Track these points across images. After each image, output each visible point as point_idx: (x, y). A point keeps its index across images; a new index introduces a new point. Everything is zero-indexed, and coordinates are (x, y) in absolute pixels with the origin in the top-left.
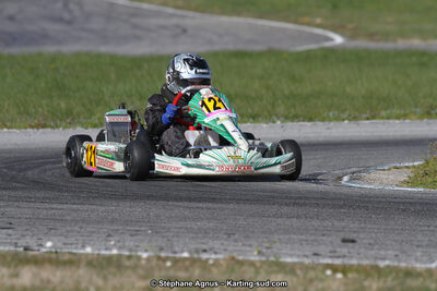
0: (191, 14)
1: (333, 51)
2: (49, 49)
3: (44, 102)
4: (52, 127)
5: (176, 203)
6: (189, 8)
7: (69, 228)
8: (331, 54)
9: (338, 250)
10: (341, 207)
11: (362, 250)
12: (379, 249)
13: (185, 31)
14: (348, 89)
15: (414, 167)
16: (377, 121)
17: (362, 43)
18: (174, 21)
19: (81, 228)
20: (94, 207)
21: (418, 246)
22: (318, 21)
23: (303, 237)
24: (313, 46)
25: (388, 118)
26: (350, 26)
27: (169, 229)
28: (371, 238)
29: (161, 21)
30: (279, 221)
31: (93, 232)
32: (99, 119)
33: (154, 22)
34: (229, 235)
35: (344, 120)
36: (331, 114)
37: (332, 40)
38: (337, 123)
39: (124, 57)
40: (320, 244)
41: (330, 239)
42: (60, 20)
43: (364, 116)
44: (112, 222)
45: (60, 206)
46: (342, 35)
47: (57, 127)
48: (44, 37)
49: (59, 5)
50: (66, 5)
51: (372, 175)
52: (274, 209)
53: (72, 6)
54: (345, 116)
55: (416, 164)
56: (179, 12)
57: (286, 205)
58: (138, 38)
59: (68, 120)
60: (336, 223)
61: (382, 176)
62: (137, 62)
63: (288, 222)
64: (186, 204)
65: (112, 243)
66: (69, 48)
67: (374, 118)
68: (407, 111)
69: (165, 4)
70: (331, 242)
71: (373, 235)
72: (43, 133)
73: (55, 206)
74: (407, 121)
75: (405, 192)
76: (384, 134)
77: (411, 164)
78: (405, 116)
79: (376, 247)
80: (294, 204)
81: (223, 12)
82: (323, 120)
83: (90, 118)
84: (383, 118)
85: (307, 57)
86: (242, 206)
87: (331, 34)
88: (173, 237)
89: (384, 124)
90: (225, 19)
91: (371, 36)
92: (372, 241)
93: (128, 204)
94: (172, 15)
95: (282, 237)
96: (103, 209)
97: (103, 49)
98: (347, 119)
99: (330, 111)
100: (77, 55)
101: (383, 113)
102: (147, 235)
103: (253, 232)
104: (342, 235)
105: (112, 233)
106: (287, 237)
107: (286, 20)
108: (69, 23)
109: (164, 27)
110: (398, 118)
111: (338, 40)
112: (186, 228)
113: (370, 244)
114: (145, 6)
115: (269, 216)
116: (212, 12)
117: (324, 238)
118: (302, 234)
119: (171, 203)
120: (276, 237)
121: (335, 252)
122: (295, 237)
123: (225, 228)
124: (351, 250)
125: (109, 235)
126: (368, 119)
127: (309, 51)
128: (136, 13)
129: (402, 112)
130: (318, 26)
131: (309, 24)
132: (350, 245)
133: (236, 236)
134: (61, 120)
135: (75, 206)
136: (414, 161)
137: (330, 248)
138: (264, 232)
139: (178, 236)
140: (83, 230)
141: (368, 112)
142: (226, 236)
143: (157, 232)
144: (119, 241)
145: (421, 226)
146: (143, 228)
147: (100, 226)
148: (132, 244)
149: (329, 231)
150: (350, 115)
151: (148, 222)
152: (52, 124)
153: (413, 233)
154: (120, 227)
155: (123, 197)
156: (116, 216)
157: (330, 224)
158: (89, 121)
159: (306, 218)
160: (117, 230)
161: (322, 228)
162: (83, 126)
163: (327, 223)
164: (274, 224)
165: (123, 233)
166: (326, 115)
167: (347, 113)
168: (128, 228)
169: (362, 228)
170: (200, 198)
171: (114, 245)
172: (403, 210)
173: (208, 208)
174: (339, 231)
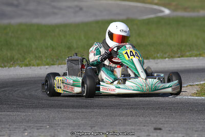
1: (163, 18)
2: (5, 22)
4: (2, 67)
5: (65, 110)
7: (3, 126)
8: (162, 21)
9: (151, 134)
10: (157, 109)
11: (164, 134)
12: (174, 133)
13: (81, 9)
14: (170, 40)
15: (200, 84)
17: (180, 14)
19: (10, 126)
20: (20, 113)
21: (196, 131)
23: (133, 127)
24: (152, 16)
25: (191, 57)
26: (174, 3)
27: (59, 125)
28: (171, 127)
30: (121, 118)
31: (16, 128)
32: (29, 61)
34: (92, 127)
35: (166, 58)
36: (158, 55)
37: (162, 12)
38: (162, 60)
40: (141, 131)
41: (148, 128)
42: (11, 5)
43: (177, 56)
44: (28, 121)
46: (169, 8)
47: (5, 66)
52: (119, 112)
54: (166, 56)
55: (201, 83)
57: (126, 109)
58: (55, 14)
59: (11, 63)
60: (152, 119)
62: (53, 28)
63: (126, 119)
64: (71, 110)
65: (26, 134)
66: (15, 21)
67: (182, 56)
68: (201, 52)
70: (148, 130)
71: (172, 125)
74: (201, 58)
75: (194, 99)
76: (188, 66)
77: (199, 83)
78: (200, 55)
79: (173, 132)
80: (131, 108)
82: (154, 58)
83: (24, 61)
84: (187, 56)
85: (148, 22)
86: (102, 110)
87: (163, 9)
88: (61, 129)
89: (188, 60)
91: (185, 9)
92: (170, 129)
95: (121, 128)
96: (24, 114)
97: (35, 21)
98: (169, 58)
99: (158, 53)
100: (20, 24)
101: (188, 54)
102: (46, 129)
103: (106, 125)
104: (155, 126)
105: (27, 128)
106: (124, 127)
108: (17, 6)
109: (69, 7)
110: (196, 56)
111: (167, 12)
112: (69, 124)
113: (169, 130)
115: (116, 116)
117: (144, 128)
118: (132, 126)
119: (62, 109)
120: (118, 127)
121: (149, 135)
122: (128, 127)
123: (90, 123)
124: (159, 135)
125: (25, 130)
126: (179, 57)
127: (149, 19)
129: (198, 53)
130: (156, 4)
131: (151, 3)
132: (158, 131)
133: (96, 128)
134: (7, 63)
135: (8, 113)
136: (200, 81)
137: (147, 134)
138: (112, 125)
139: (63, 129)
140: (11, 127)
141: (179, 53)
142: (90, 128)
143: (52, 127)
144: (30, 133)
145: (199, 119)
146: (44, 125)
147: (21, 124)
148: (37, 134)
149: (148, 123)
150: (169, 55)
151: (48, 121)
152: (2, 65)
153: (195, 123)
154: (32, 125)
155: (36, 107)
156: (31, 118)
157: (149, 119)
158: (23, 63)
159: (136, 116)
160: (30, 126)
161: (144, 122)
162: (19, 66)
163: (147, 119)
164: (118, 120)
165: (33, 128)
166: (156, 55)
167: (168, 54)
168: (36, 125)
169: (167, 121)
170: (80, 106)
171: (27, 135)
172: (191, 110)
173: (83, 112)
174: (154, 123)
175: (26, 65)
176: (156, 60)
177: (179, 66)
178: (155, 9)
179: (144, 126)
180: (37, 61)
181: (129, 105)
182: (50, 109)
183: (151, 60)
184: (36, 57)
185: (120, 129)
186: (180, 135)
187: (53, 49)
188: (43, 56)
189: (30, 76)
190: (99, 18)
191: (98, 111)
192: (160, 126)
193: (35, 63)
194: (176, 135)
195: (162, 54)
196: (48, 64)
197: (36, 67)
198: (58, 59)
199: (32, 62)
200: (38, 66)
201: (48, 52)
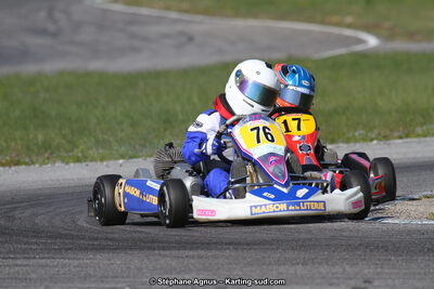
0: (199, 18)
1: (364, 55)
2: (29, 69)
3: (18, 134)
4: (27, 164)
5: (162, 252)
6: (197, 12)
8: (362, 62)
10: (357, 248)
13: (191, 39)
14: (380, 102)
16: (412, 140)
17: (401, 45)
18: (179, 27)
20: (66, 261)
22: (349, 19)
25: (425, 136)
26: (387, 24)
28: (387, 286)
29: (163, 29)
30: (282, 269)
32: (82, 151)
33: (152, 30)
35: (372, 140)
36: (357, 134)
39: (116, 75)
42: (44, 32)
44: (85, 278)
45: (25, 262)
46: (377, 35)
47: (33, 163)
48: (24, 54)
49: (43, 14)
50: (50, 15)
51: (398, 207)
52: (277, 255)
53: (58, 15)
56: (186, 17)
57: (293, 249)
58: (135, 50)
59: (46, 155)
60: (348, 268)
61: (410, 208)
62: (132, 80)
63: (292, 270)
64: (175, 252)
66: (50, 67)
67: (407, 136)
69: (168, 8)
71: (390, 282)
72: (16, 172)
73: (19, 262)
76: (419, 155)
80: (302, 247)
81: (237, 14)
82: (347, 141)
83: (72, 151)
84: (418, 136)
85: (334, 64)
87: (364, 36)
89: (419, 143)
90: (239, 23)
91: (411, 35)
93: (106, 255)
94: (176, 21)
96: (76, 262)
97: (96, 65)
98: (380, 140)
99: (356, 130)
100: (61, 73)
101: (419, 130)
104: (353, 283)
107: (311, 20)
108: (55, 35)
109: (166, 36)
111: (372, 41)
114: (144, 11)
115: (270, 264)
116: (223, 16)
118: (306, 284)
119: (157, 252)
126: (401, 138)
127: (335, 58)
128: (134, 20)
130: (349, 26)
131: (337, 24)
134: (37, 155)
135: (43, 261)
141: (401, 129)
146: (120, 285)
147: (70, 285)
149: (338, 278)
150: (379, 134)
151: (128, 277)
152: (27, 160)
154: (94, 285)
155: (101, 248)
156: (91, 271)
158: (71, 154)
159: (314, 264)
161: (330, 275)
162: (63, 161)
163: (338, 269)
164: (274, 272)
166: (351, 135)
169: (378, 274)
172: (429, 250)
173: (200, 257)
174: (351, 279)
175: (78, 160)
176: (352, 144)
177: (402, 156)
178: (348, 38)
179: (331, 284)
180: (101, 151)
181: (298, 241)
182: (130, 252)
183: (341, 145)
184: (97, 141)
187: (133, 125)
188: (111, 139)
191: (233, 254)
193: (96, 155)
195: (362, 132)
196: (122, 157)
197: (99, 163)
198: (144, 146)
199: (91, 152)
200: (102, 160)
201: (122, 131)
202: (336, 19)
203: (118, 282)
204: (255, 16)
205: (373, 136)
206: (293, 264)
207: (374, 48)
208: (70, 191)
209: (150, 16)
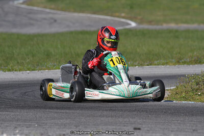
0: (59, 12)
1: (130, 30)
5: (50, 110)
6: (58, 9)
10: (134, 111)
11: (144, 134)
12: (153, 133)
13: (55, 21)
14: (138, 50)
15: (171, 90)
16: (153, 66)
17: (145, 26)
18: (51, 16)
20: (8, 113)
21: (172, 131)
22: (123, 15)
24: (121, 28)
25: (158, 65)
26: (139, 17)
27: (46, 124)
28: (149, 127)
29: (44, 16)
30: (102, 119)
31: (7, 126)
32: (11, 67)
33: (40, 16)
34: (76, 126)
35: (136, 66)
36: (129, 63)
37: (130, 24)
39: (24, 35)
41: (128, 128)
43: (146, 64)
44: (18, 120)
46: (135, 22)
52: (99, 113)
55: (172, 88)
56: (52, 11)
57: (106, 110)
58: (32, 25)
60: (131, 120)
62: (31, 37)
63: (107, 119)
64: (55, 110)
65: (17, 131)
67: (151, 65)
68: (168, 61)
69: (45, 7)
71: (150, 126)
74: (168, 66)
77: (169, 88)
78: (167, 64)
79: (151, 132)
80: (110, 110)
81: (75, 11)
83: (7, 66)
84: (155, 65)
87: (129, 22)
88: (48, 128)
89: (156, 68)
90: (76, 15)
91: (150, 22)
92: (149, 129)
93: (25, 111)
94: (49, 13)
95: (104, 127)
96: (13, 114)
97: (14, 31)
98: (139, 66)
101: (156, 62)
102: (35, 127)
103: (89, 125)
104: (134, 126)
105: (17, 126)
106: (106, 127)
107: (107, 14)
109: (45, 19)
110: (163, 64)
111: (133, 24)
112: (55, 123)
113: (148, 130)
114: (35, 8)
115: (97, 116)
116: (69, 11)
117: (125, 127)
118: (114, 126)
119: (47, 110)
120: (101, 127)
123: (74, 123)
124: (139, 134)
125: (16, 128)
126: (148, 65)
128: (31, 12)
129: (166, 61)
130: (123, 18)
131: (118, 17)
132: (138, 131)
133: (80, 127)
138: (94, 125)
139: (51, 128)
140: (2, 125)
141: (148, 61)
142: (75, 127)
143: (40, 126)
144: (21, 131)
145: (173, 121)
146: (33, 124)
147: (11, 123)
148: (27, 132)
149: (127, 124)
150: (139, 63)
151: (36, 120)
153: (170, 124)
154: (21, 123)
155: (23, 107)
156: (20, 117)
157: (128, 120)
158: (7, 68)
159: (116, 117)
160: (20, 125)
161: (124, 122)
162: (3, 71)
163: (126, 119)
164: (99, 120)
165: (23, 126)
167: (137, 62)
168: (25, 124)
169: (144, 122)
170: (62, 107)
171: (18, 133)
172: (165, 112)
173: (66, 113)
174: (133, 124)
175: (9, 70)
177: (148, 73)
178: (123, 22)
179: (124, 126)
180: (19, 67)
181: (108, 107)
182: (36, 110)
184: (18, 63)
185: (102, 129)
186: (158, 134)
187: (33, 56)
188: (24, 62)
189: (14, 80)
190: (72, 29)
191: (81, 112)
192: (139, 126)
193: (17, 69)
194: (154, 135)
195: (132, 62)
196: (29, 69)
197: (19, 72)
198: (38, 65)
199: (15, 67)
200: (20, 71)
201: (29, 59)
202: (117, 14)
203: (32, 122)
204: (83, 12)
205: (136, 64)
206: (107, 117)
207: (134, 27)
208: (7, 83)
209: (38, 10)
